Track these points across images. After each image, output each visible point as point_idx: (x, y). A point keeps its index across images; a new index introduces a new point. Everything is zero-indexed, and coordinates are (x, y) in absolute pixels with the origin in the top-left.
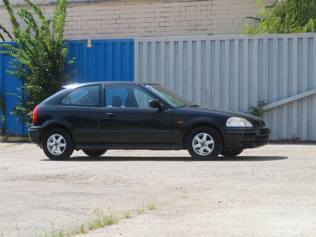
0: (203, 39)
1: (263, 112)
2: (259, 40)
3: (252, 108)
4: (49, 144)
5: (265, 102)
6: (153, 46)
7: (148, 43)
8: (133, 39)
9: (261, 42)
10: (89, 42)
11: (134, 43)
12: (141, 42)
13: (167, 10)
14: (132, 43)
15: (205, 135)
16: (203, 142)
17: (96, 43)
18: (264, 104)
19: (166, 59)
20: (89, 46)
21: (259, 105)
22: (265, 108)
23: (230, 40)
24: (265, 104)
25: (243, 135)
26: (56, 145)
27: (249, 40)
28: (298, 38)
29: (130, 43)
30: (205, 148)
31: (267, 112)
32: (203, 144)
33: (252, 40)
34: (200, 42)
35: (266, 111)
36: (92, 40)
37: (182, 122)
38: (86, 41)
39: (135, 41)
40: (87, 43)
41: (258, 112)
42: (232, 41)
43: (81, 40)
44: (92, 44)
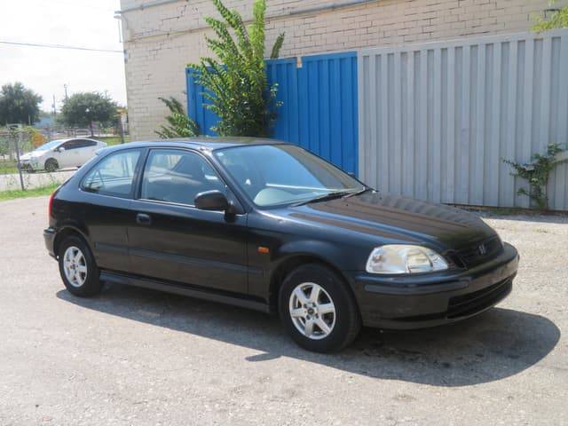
1: (556, 164)
2: (553, 38)
3: (537, 156)
5: (559, 147)
6: (384, 60)
7: (377, 56)
8: (356, 52)
9: (556, 42)
10: (299, 60)
11: (356, 58)
12: (366, 55)
14: (354, 59)
15: (316, 289)
16: (312, 306)
17: (308, 61)
18: (558, 151)
19: (402, 80)
20: (300, 65)
21: (549, 152)
22: (560, 157)
23: (503, 43)
24: (561, 150)
26: (74, 267)
29: (352, 58)
30: (315, 320)
31: (564, 164)
32: (311, 311)
35: (561, 162)
36: (302, 58)
38: (295, 58)
39: (358, 56)
40: (296, 63)
41: (547, 164)
42: (505, 44)
43: (289, 59)
44: (303, 62)
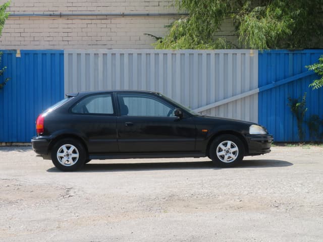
0: (130, 52)
4: (59, 155)
6: (83, 57)
7: (78, 54)
8: (63, 51)
10: (18, 52)
11: (63, 54)
12: (70, 53)
13: (70, 26)
14: (62, 54)
15: (229, 143)
16: (227, 150)
17: (25, 53)
20: (18, 55)
25: (263, 142)
26: (68, 155)
27: (172, 54)
28: (215, 54)
29: (60, 54)
30: (230, 155)
32: (228, 152)
33: (175, 54)
34: (128, 55)
36: (21, 51)
37: (206, 131)
38: (15, 51)
39: (65, 53)
40: (16, 53)
43: (9, 50)
44: (21, 54)
